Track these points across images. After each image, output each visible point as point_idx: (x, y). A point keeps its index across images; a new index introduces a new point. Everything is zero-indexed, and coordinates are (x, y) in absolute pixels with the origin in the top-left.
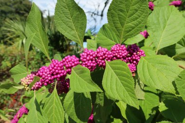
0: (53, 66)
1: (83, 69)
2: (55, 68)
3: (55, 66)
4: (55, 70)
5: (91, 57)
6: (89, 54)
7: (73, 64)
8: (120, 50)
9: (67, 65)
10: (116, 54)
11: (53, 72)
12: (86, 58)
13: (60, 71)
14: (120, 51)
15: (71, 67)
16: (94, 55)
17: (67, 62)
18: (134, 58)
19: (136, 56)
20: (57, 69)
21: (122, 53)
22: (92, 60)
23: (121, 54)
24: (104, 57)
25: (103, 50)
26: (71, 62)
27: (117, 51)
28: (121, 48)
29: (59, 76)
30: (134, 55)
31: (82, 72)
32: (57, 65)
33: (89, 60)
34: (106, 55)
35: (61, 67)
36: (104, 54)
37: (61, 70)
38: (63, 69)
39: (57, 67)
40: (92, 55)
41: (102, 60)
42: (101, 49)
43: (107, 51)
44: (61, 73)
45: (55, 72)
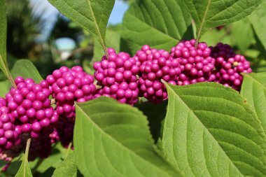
0: (18, 97)
1: (121, 110)
2: (27, 102)
3: (24, 97)
4: (27, 108)
5: (128, 73)
6: (123, 65)
7: (79, 92)
8: (197, 55)
9: (61, 95)
10: (189, 66)
11: (20, 115)
12: (113, 76)
13: (41, 113)
14: (198, 58)
15: (70, 102)
16: (135, 68)
17: (61, 87)
18: (226, 76)
19: (231, 71)
20: (32, 107)
21: (204, 65)
22: (128, 80)
23: (200, 65)
24: (159, 72)
25: (157, 55)
26: (73, 87)
27: (192, 59)
28: (199, 51)
29: (36, 125)
30: (227, 69)
31: (119, 119)
32: (31, 95)
33: (120, 82)
34: (166, 69)
35: (42, 100)
36: (161, 66)
37: (44, 108)
38: (49, 107)
39: (32, 100)
40: (130, 68)
41: (153, 80)
42: (148, 52)
43: (167, 59)
44: (45, 117)
45: (25, 114)
